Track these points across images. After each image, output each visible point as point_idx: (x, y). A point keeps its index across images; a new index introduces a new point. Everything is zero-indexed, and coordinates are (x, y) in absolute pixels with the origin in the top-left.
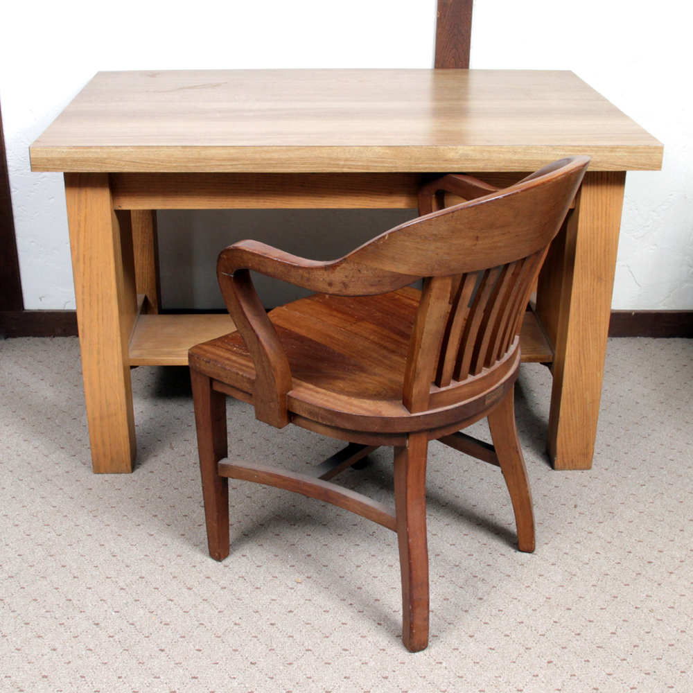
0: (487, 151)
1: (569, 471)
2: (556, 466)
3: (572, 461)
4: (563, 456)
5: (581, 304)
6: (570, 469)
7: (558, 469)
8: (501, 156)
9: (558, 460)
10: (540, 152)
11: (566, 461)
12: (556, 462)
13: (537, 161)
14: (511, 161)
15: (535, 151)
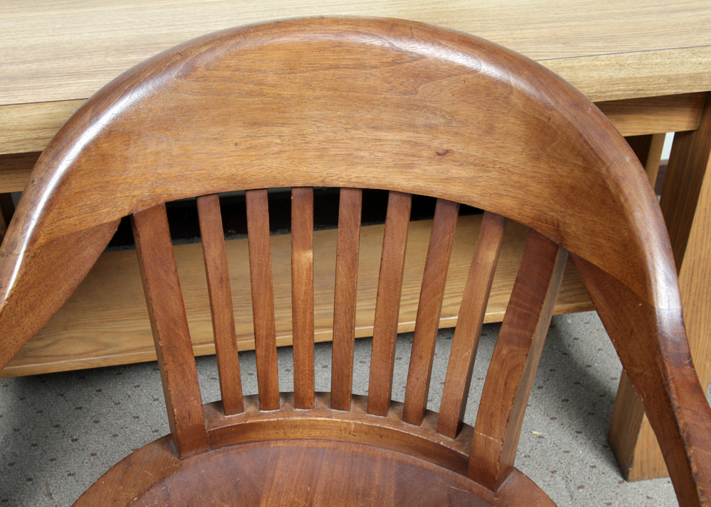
0: (568, 68)
1: (648, 482)
2: (630, 477)
3: (655, 469)
4: (642, 466)
5: (695, 277)
6: (650, 478)
7: (633, 481)
8: (595, 74)
9: (634, 471)
10: (668, 61)
11: (645, 470)
12: (630, 474)
13: (661, 77)
14: (612, 82)
15: (659, 61)
